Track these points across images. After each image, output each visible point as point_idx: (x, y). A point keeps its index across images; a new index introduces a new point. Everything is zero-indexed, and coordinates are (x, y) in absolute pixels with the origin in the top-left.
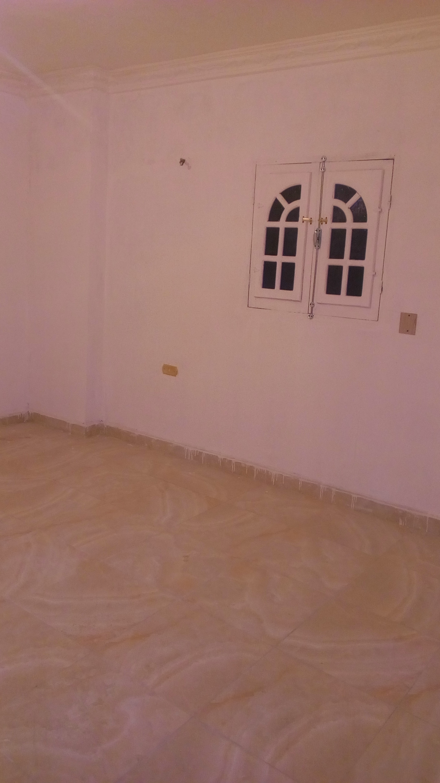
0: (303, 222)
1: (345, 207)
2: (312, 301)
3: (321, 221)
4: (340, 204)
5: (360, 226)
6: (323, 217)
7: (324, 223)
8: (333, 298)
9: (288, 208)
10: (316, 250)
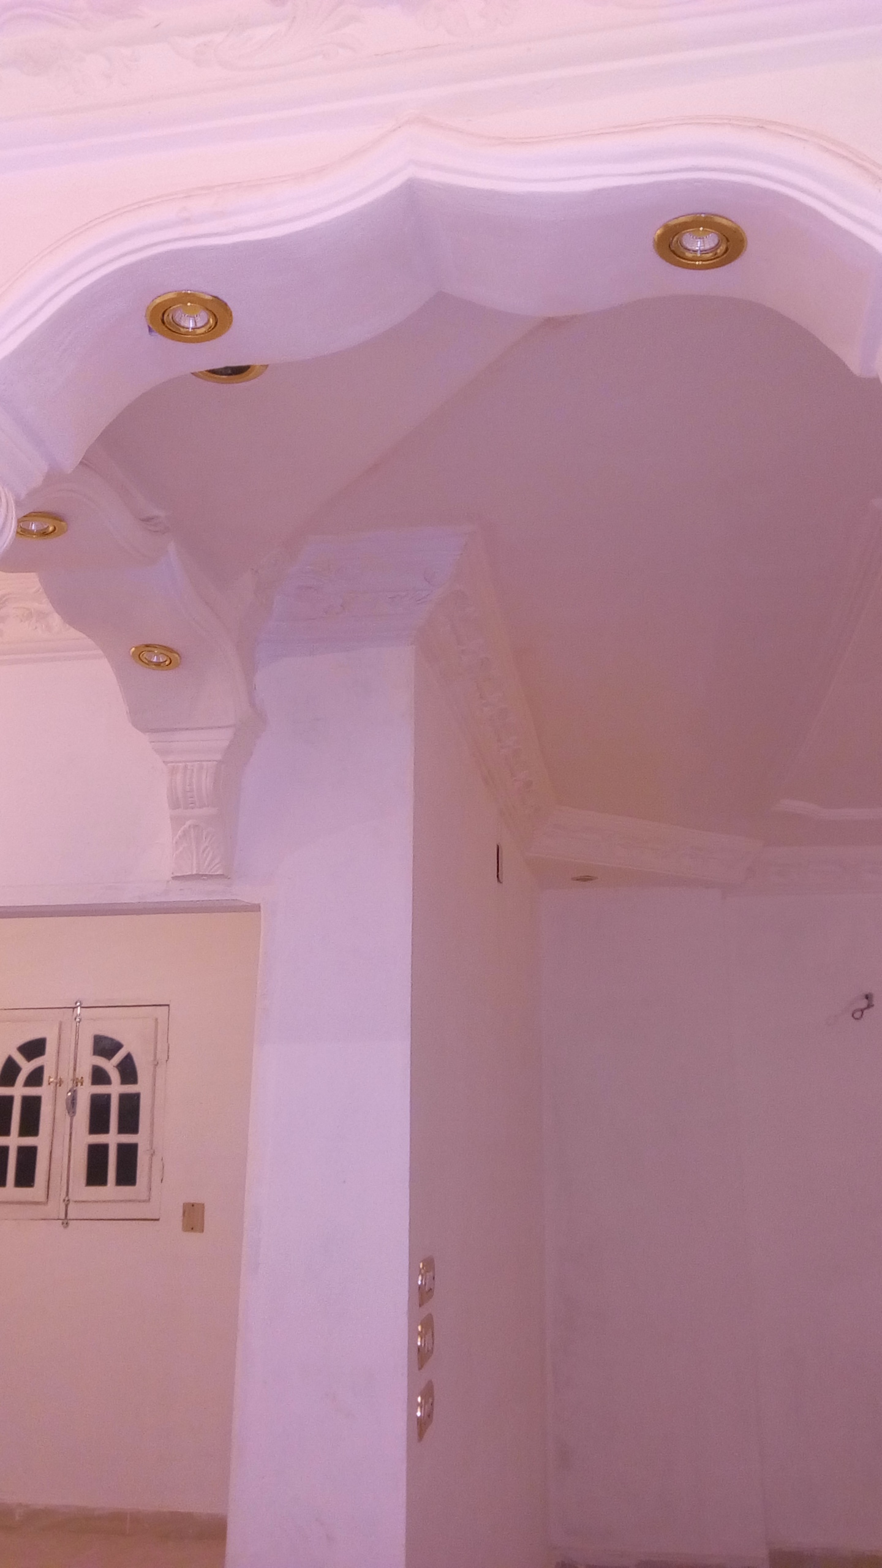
0: (49, 1084)
1: (110, 1066)
2: (65, 1194)
3: (77, 1082)
4: (101, 1062)
5: (129, 1089)
6: (78, 1076)
7: (79, 1084)
8: (96, 1191)
9: (27, 1067)
10: (69, 1118)
